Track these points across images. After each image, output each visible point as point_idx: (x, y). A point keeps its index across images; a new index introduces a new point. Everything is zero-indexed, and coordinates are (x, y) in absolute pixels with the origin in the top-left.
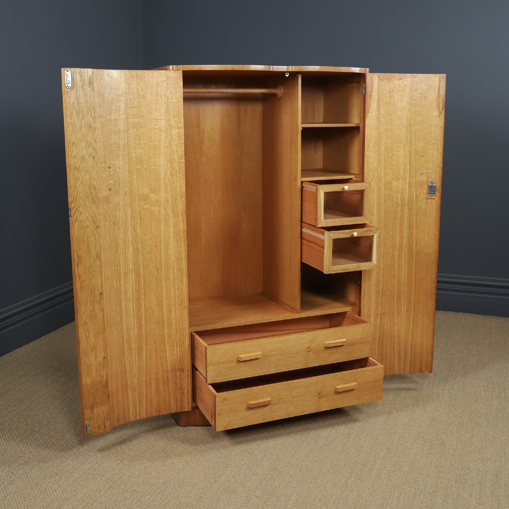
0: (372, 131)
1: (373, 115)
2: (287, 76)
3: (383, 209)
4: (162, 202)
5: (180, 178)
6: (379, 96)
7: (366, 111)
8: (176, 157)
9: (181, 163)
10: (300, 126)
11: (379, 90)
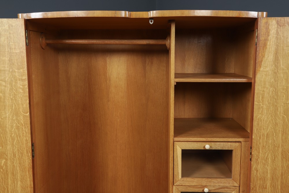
0: (265, 89)
1: (268, 69)
2: (151, 23)
3: (279, 182)
4: (9, 155)
5: (26, 132)
6: (277, 46)
7: (257, 65)
8: (21, 110)
9: (26, 116)
10: (173, 81)
11: (277, 38)
